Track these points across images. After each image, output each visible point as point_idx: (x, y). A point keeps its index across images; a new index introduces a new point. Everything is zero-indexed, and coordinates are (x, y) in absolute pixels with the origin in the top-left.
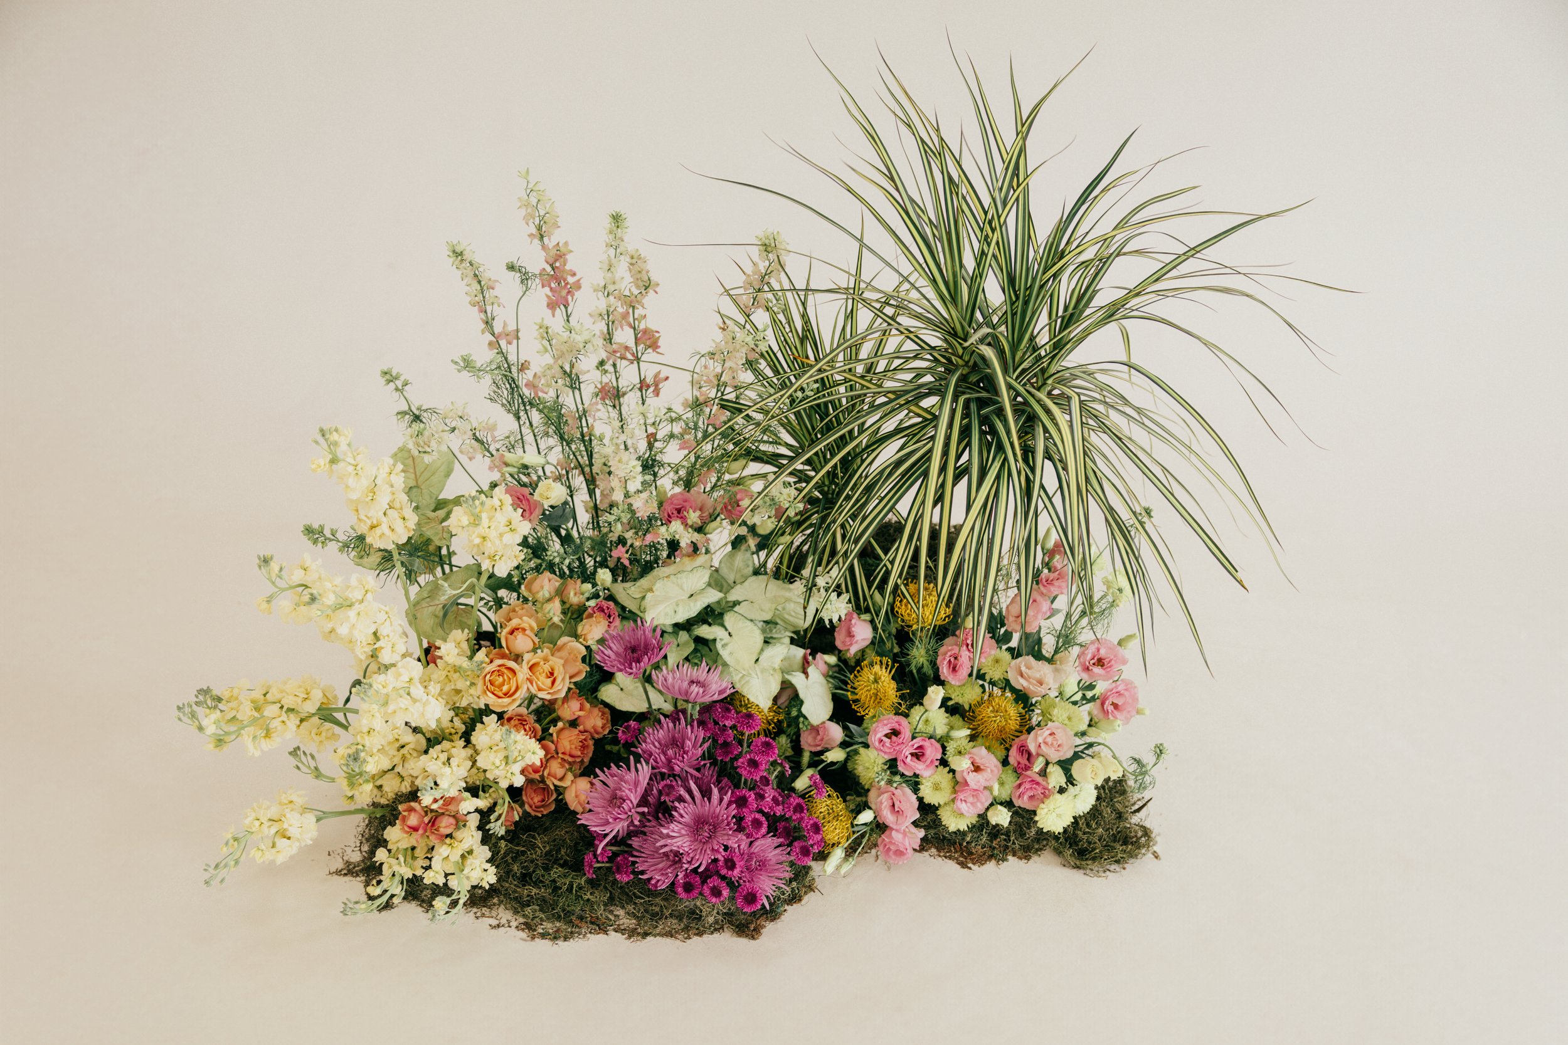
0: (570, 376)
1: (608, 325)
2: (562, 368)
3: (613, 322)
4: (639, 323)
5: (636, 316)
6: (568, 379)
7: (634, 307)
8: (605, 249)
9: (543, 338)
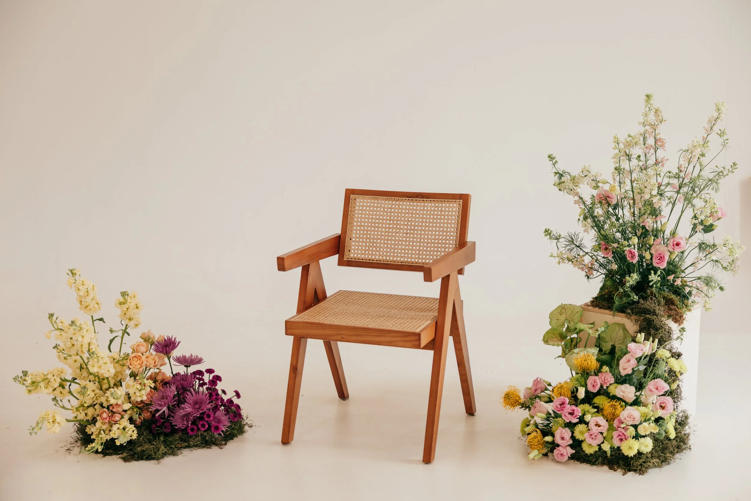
0: (628, 156)
1: (644, 139)
2: (625, 152)
3: (646, 138)
4: (657, 136)
5: (656, 133)
6: (628, 157)
7: (655, 129)
8: (644, 107)
9: (616, 142)
